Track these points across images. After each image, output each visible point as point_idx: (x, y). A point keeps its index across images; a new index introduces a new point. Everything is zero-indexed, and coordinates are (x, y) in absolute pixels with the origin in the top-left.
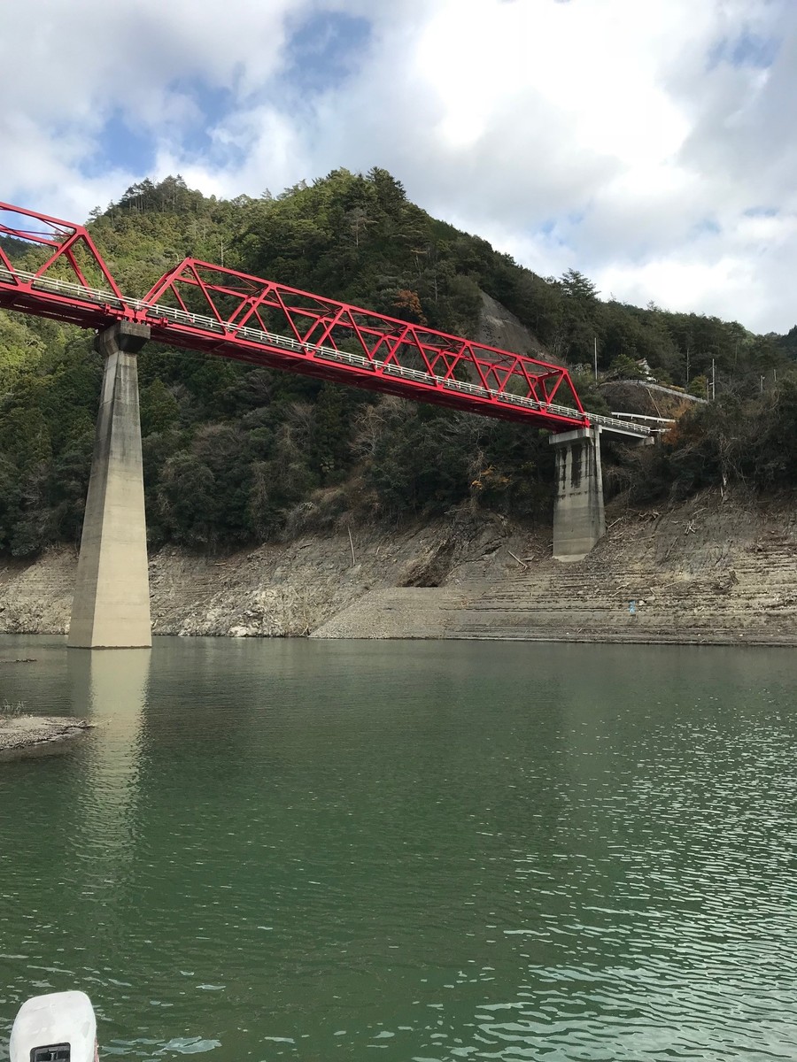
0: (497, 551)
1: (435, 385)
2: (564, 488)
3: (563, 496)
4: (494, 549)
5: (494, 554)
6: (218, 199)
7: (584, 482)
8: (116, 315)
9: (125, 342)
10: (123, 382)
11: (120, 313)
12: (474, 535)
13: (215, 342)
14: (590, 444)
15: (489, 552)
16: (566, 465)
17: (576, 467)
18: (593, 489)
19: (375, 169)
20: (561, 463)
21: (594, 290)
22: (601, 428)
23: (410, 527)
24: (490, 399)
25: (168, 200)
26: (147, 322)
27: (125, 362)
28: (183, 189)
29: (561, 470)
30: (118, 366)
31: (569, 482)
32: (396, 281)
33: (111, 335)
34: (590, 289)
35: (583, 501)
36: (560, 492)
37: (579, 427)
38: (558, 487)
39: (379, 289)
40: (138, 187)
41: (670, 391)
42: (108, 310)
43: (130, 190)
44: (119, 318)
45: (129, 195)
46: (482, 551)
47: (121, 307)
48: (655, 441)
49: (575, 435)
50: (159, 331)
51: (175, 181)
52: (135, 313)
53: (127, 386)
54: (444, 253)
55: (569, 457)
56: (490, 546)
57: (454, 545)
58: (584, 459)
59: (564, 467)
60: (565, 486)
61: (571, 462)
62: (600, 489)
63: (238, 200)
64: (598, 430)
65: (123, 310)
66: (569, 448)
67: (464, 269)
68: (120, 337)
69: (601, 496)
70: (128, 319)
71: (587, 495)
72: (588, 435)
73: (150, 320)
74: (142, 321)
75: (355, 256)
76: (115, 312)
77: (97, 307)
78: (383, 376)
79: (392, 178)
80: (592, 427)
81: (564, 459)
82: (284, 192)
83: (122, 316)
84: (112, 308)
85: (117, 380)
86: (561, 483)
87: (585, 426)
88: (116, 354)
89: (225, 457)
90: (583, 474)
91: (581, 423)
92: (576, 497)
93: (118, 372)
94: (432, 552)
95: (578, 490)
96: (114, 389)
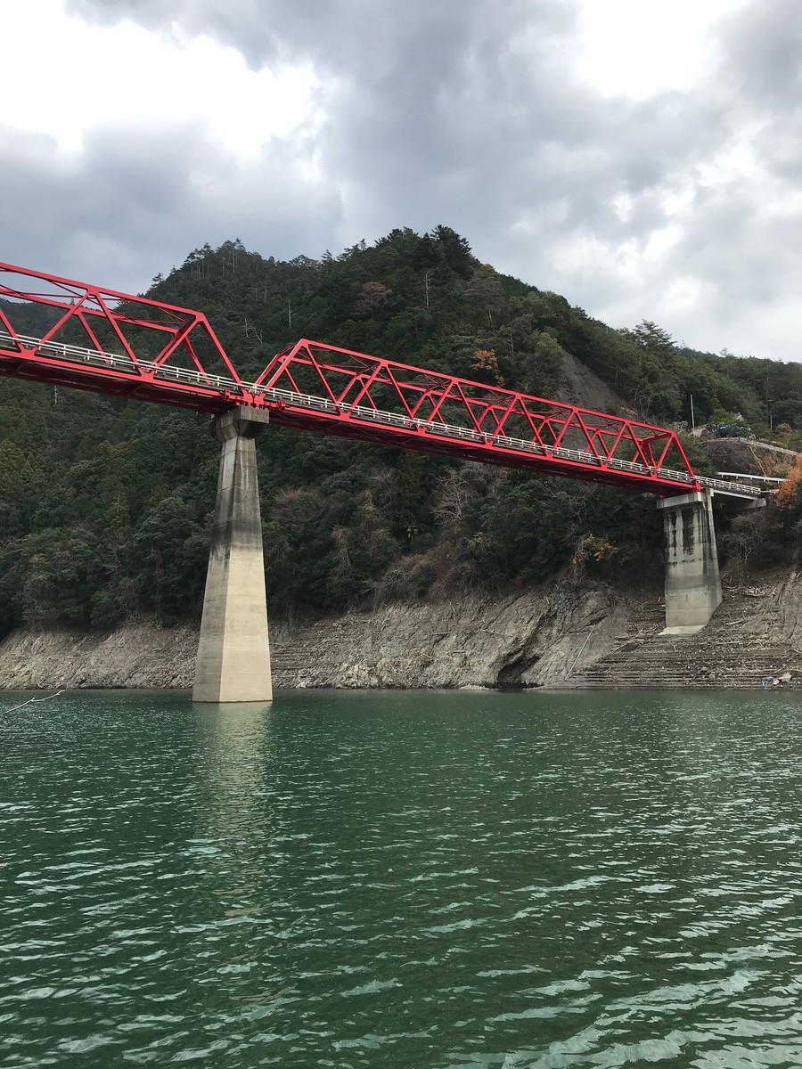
0: (603, 621)
1: (545, 455)
2: (675, 555)
3: (675, 564)
4: (600, 619)
5: (600, 624)
6: (276, 261)
7: (698, 548)
8: (235, 401)
9: (243, 428)
10: (242, 468)
11: (239, 398)
12: (576, 603)
13: (327, 422)
14: (702, 508)
15: (594, 622)
16: (676, 531)
17: (688, 533)
18: (707, 556)
19: (440, 227)
20: (671, 528)
21: (670, 341)
22: (712, 492)
23: (507, 595)
24: (600, 466)
25: (229, 264)
26: (265, 406)
27: (244, 448)
28: (242, 253)
29: (671, 537)
30: (237, 451)
31: (680, 548)
32: (472, 341)
33: (228, 421)
34: (665, 340)
35: (697, 568)
36: (671, 559)
37: (690, 491)
38: (668, 554)
39: (454, 349)
40: (200, 253)
41: (771, 448)
42: (228, 396)
43: (192, 256)
44: (238, 404)
45: (190, 260)
46: (587, 621)
47: (240, 392)
48: (768, 502)
49: (686, 500)
50: (278, 414)
51: (234, 244)
52: (253, 397)
53: (245, 472)
54: (517, 310)
55: (679, 521)
56: (595, 616)
57: (555, 614)
58: (696, 523)
59: (674, 532)
60: (676, 553)
61: (682, 526)
62: (715, 555)
63: (296, 260)
64: (709, 494)
65: (242, 395)
66: (679, 513)
67: (540, 325)
68: (238, 423)
69: (716, 562)
70: (247, 404)
71: (702, 562)
72: (700, 500)
73: (268, 404)
74: (260, 406)
75: (428, 317)
76: (233, 397)
77: (217, 394)
78: (493, 448)
79: (458, 236)
80: (703, 491)
81: (674, 524)
82: (344, 252)
83: (241, 402)
84: (231, 394)
85: (236, 466)
86: (671, 550)
87: (696, 490)
88: (234, 440)
89: (306, 524)
90: (696, 540)
91: (691, 486)
92: (689, 564)
93: (237, 459)
94: (532, 622)
95: (691, 557)
96: (234, 475)
